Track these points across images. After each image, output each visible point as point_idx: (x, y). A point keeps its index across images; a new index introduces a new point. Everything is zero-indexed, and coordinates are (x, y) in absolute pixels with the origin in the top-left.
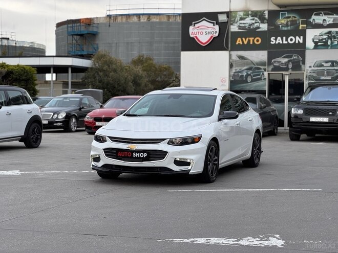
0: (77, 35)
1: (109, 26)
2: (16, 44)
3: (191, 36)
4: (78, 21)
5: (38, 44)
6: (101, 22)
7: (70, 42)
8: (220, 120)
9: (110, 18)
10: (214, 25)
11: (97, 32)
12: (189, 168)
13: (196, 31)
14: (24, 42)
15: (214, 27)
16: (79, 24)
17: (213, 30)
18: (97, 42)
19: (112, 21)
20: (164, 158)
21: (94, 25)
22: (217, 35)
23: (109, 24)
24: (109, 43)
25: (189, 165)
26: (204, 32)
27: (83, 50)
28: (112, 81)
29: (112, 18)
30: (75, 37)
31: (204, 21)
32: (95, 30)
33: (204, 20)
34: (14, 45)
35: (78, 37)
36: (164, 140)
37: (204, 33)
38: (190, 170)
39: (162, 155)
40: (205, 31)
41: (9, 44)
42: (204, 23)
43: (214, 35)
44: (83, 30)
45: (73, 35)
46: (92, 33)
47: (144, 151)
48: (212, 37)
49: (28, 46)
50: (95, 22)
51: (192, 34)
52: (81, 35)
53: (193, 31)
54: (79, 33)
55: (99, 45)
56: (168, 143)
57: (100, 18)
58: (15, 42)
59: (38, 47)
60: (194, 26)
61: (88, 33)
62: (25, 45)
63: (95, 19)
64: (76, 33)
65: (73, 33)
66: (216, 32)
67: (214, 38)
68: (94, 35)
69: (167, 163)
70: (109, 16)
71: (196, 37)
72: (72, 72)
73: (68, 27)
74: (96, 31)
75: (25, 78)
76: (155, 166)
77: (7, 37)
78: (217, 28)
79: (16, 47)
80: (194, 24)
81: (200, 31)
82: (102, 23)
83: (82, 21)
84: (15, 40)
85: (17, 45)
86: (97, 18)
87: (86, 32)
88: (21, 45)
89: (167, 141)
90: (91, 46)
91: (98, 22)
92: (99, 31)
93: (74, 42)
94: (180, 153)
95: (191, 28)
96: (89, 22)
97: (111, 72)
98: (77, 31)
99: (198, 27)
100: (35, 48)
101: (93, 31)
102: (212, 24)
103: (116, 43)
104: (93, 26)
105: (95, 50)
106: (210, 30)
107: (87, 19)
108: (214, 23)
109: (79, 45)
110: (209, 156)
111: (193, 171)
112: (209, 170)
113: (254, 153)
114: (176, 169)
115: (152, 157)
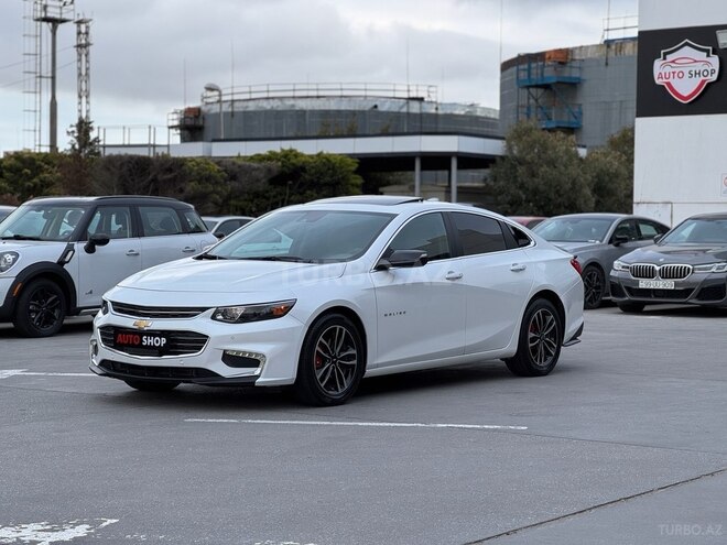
0: (537, 86)
1: (607, 64)
2: (437, 109)
3: (658, 82)
4: (540, 57)
5: (484, 108)
6: (589, 56)
7: (525, 102)
8: (380, 268)
9: (608, 46)
10: (708, 56)
11: (579, 79)
12: (257, 371)
13: (668, 69)
14: (455, 104)
15: (708, 59)
16: (540, 63)
17: (706, 67)
18: (579, 101)
19: (612, 54)
20: (200, 348)
21: (574, 64)
22: (714, 77)
23: (607, 59)
24: (605, 102)
25: (257, 366)
26: (686, 71)
27: (550, 119)
28: (545, 184)
29: (613, 47)
30: (533, 90)
31: (686, 48)
32: (575, 74)
33: (687, 44)
34: (433, 111)
35: (540, 91)
36: (204, 309)
37: (688, 75)
38: (258, 377)
39: (196, 341)
40: (690, 69)
41: (424, 111)
42: (687, 52)
43: (709, 77)
44: (550, 75)
45: (528, 87)
46: (567, 81)
47: (162, 333)
48: (703, 82)
49: (463, 113)
50: (577, 57)
51: (660, 77)
52: (546, 87)
53: (660, 69)
54: (540, 83)
55: (583, 107)
56: (213, 317)
57: (588, 47)
58: (435, 106)
59: (483, 115)
60: (665, 59)
61: (558, 82)
62: (457, 112)
63: (577, 51)
64: (533, 83)
65: (528, 84)
66: (713, 72)
67: (709, 84)
68: (573, 86)
69: (206, 360)
70: (608, 43)
71: (668, 84)
72: (459, 168)
73: (518, 70)
74: (578, 75)
75: (330, 179)
76: (185, 366)
77: (420, 95)
78: (715, 61)
79: (436, 115)
80: (665, 54)
81: (677, 70)
82: (591, 59)
83: (547, 56)
84: (436, 103)
85: (440, 112)
86: (581, 47)
87: (554, 81)
88: (449, 112)
89: (211, 311)
90: (567, 110)
91: (583, 57)
92: (583, 77)
93: (532, 101)
94: (233, 339)
95: (658, 63)
96: (563, 57)
97: (542, 166)
98: (536, 78)
99: (673, 62)
100: (478, 117)
101: (570, 78)
102: (705, 54)
103: (621, 102)
104: (571, 67)
105: (576, 117)
106: (699, 67)
107: (560, 51)
108: (708, 51)
109: (542, 108)
110: (317, 348)
111: (265, 377)
112: (318, 377)
113: (531, 345)
114: (227, 372)
115: (177, 347)
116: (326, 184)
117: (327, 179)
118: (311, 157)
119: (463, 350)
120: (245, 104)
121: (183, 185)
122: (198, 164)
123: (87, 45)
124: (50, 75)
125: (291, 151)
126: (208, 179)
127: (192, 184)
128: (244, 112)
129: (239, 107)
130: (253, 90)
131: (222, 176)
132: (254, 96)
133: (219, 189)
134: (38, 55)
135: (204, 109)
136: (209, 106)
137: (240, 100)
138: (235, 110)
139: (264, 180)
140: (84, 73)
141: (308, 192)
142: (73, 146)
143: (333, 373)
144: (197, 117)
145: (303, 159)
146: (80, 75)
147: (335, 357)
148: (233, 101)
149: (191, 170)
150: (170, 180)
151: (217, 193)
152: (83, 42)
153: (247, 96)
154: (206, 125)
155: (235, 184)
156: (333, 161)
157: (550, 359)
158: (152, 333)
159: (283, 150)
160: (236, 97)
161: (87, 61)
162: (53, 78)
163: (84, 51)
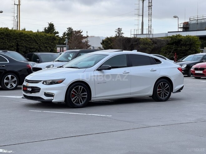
20: (39, 92)
25: (53, 96)
36: (41, 81)
38: (53, 99)
39: (38, 90)
56: (43, 83)
69: (40, 94)
75: (189, 43)
76: (36, 96)
94: (47, 89)
110: (72, 92)
111: (55, 100)
112: (72, 100)
113: (158, 93)
114: (45, 98)
115: (35, 91)
116: (188, 45)
117: (188, 43)
118: (184, 37)
119: (131, 94)
120: (201, 20)
121: (139, 46)
122: (144, 40)
123: (151, 6)
124: (142, 15)
125: (179, 35)
126: (147, 44)
127: (141, 45)
128: (201, 23)
129: (199, 21)
130: (204, 16)
131: (151, 43)
132: (204, 18)
133: (150, 46)
134: (138, 9)
135: (189, 22)
136: (191, 21)
137: (200, 19)
138: (198, 22)
139: (165, 44)
140: (150, 13)
141: (183, 47)
142: (116, 35)
143: (78, 99)
144: (187, 25)
145: (182, 37)
146: (149, 14)
147: (79, 95)
148: (198, 20)
149: (141, 41)
150: (136, 44)
151: (149, 48)
152: (150, 5)
153: (202, 18)
154: (190, 27)
155: (156, 45)
156: (190, 38)
157: (167, 97)
158: (29, 87)
159: (177, 35)
160: (199, 18)
161: (151, 11)
162: (143, 15)
163: (150, 7)
